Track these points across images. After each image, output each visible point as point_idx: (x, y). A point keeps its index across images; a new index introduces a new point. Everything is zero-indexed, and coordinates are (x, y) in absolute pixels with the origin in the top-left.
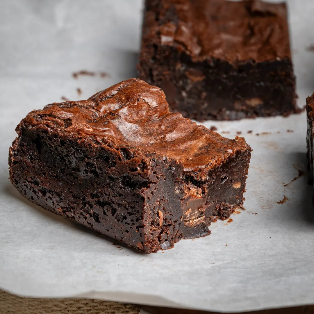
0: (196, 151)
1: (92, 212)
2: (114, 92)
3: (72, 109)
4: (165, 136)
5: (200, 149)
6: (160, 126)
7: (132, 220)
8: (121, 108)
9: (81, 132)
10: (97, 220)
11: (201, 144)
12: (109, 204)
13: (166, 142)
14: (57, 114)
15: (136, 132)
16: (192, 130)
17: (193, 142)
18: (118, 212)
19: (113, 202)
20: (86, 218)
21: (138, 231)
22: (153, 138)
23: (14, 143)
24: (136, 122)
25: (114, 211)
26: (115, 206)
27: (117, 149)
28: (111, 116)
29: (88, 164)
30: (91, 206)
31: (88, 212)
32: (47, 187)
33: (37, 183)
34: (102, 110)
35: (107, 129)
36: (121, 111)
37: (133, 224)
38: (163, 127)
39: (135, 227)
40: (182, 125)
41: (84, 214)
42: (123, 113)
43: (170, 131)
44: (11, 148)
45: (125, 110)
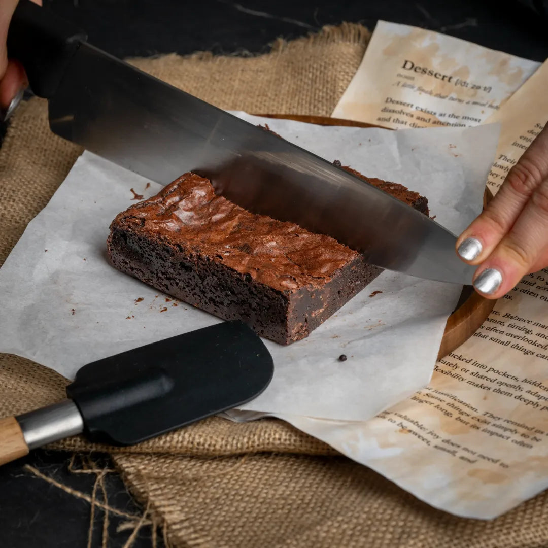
0: (231, 229)
1: (163, 283)
2: (175, 187)
3: (145, 209)
4: (211, 219)
5: (234, 228)
6: (208, 209)
7: (189, 290)
8: (181, 200)
9: (150, 232)
10: (167, 288)
11: (235, 224)
12: (174, 279)
13: (212, 222)
14: (135, 215)
15: (191, 218)
16: (230, 210)
17: (230, 223)
18: (180, 284)
19: (176, 278)
20: (160, 287)
21: (193, 296)
22: (203, 220)
23: (109, 237)
24: (191, 210)
25: (177, 284)
26: (178, 281)
27: (174, 245)
28: (173, 208)
29: (157, 254)
30: (163, 280)
31: (161, 283)
32: (134, 266)
33: (127, 263)
34: (167, 204)
35: (170, 220)
36: (180, 203)
37: (190, 292)
38: (210, 210)
39: (191, 294)
40: (223, 208)
41: (159, 284)
42: (182, 205)
43: (215, 214)
44: (107, 240)
45: (183, 203)
